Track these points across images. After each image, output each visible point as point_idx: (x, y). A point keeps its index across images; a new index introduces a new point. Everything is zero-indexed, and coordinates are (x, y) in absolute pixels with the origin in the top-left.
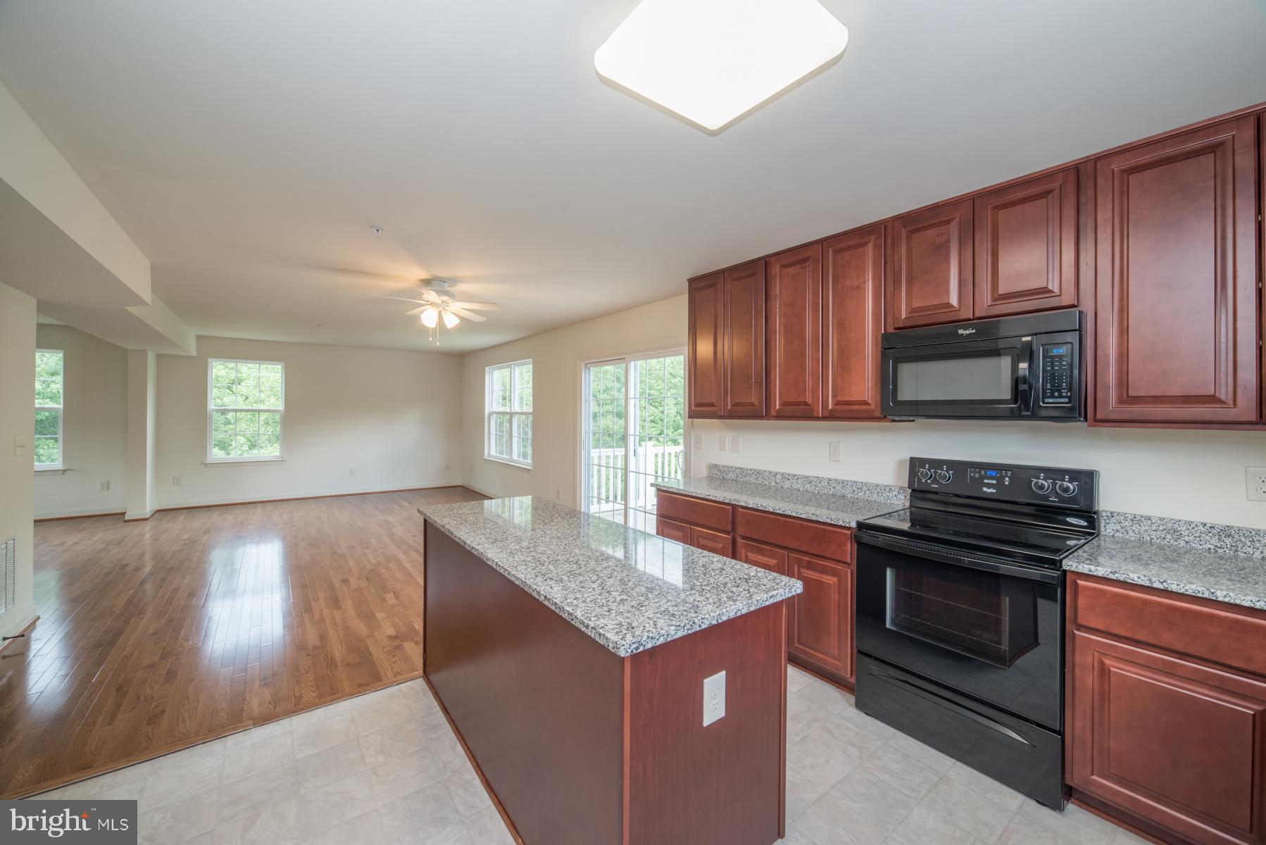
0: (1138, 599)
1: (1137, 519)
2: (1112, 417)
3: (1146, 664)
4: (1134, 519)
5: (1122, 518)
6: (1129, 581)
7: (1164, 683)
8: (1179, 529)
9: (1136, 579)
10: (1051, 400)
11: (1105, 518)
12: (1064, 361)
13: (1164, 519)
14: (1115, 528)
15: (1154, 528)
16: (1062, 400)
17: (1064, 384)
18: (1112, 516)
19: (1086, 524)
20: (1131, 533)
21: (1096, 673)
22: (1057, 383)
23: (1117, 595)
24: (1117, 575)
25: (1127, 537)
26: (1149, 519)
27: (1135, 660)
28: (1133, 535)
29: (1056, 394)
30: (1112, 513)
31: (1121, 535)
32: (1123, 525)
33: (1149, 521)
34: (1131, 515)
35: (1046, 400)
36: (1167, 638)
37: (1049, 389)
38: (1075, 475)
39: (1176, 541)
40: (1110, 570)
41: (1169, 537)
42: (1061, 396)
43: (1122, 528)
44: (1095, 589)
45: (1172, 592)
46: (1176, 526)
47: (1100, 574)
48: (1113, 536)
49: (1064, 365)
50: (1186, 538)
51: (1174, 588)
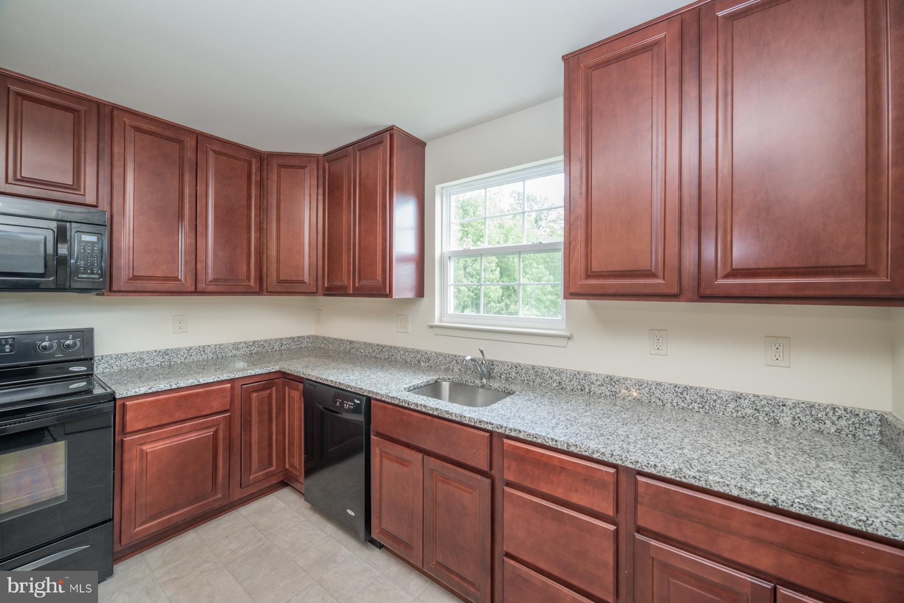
0: (163, 399)
1: (119, 357)
2: (123, 289)
3: (168, 436)
4: (118, 357)
5: (109, 358)
6: (160, 390)
7: (176, 441)
8: (143, 357)
9: (163, 387)
10: (84, 276)
11: (97, 361)
12: (96, 247)
13: (135, 353)
14: (104, 367)
15: (129, 360)
16: (94, 276)
17: (95, 264)
18: (102, 359)
19: (85, 368)
20: (115, 367)
21: (137, 460)
22: (89, 263)
23: (152, 402)
24: (152, 389)
25: (112, 370)
26: (126, 355)
27: (162, 437)
28: (116, 368)
29: (89, 271)
30: (102, 356)
31: (108, 370)
32: (110, 363)
33: (126, 356)
34: (115, 355)
35: (80, 276)
36: (179, 415)
37: (82, 267)
38: (76, 333)
39: (142, 365)
40: (148, 388)
41: (138, 363)
42: (92, 273)
43: (109, 365)
44: (138, 404)
45: (181, 388)
46: (141, 356)
47: (142, 392)
48: (103, 372)
49: (96, 250)
50: (147, 362)
51: (182, 385)
